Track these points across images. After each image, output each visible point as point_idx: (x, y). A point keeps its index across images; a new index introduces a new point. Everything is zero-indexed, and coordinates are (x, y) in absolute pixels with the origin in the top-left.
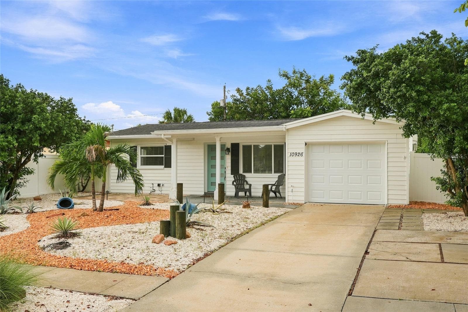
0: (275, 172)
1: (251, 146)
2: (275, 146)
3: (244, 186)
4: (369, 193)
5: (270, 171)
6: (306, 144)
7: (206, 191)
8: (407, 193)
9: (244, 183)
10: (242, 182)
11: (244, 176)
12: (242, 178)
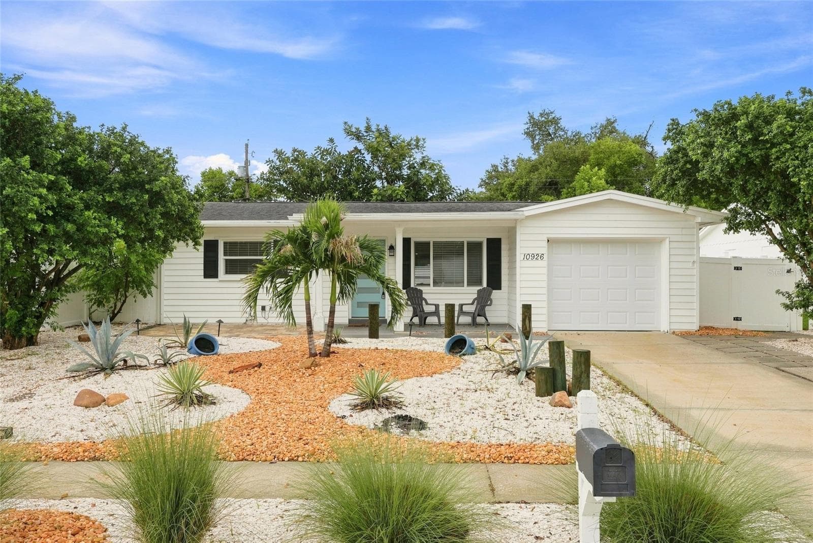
0: (469, 284)
1: (428, 243)
2: (468, 243)
3: (422, 307)
4: (637, 314)
5: (459, 283)
6: (548, 241)
7: (350, 318)
8: (696, 313)
9: (422, 302)
10: (418, 301)
11: (421, 291)
12: (417, 294)
